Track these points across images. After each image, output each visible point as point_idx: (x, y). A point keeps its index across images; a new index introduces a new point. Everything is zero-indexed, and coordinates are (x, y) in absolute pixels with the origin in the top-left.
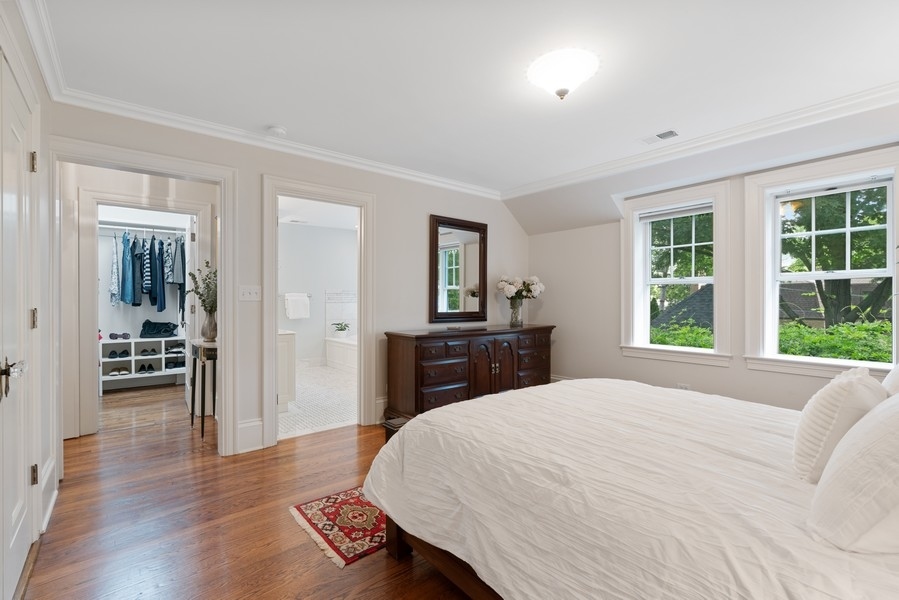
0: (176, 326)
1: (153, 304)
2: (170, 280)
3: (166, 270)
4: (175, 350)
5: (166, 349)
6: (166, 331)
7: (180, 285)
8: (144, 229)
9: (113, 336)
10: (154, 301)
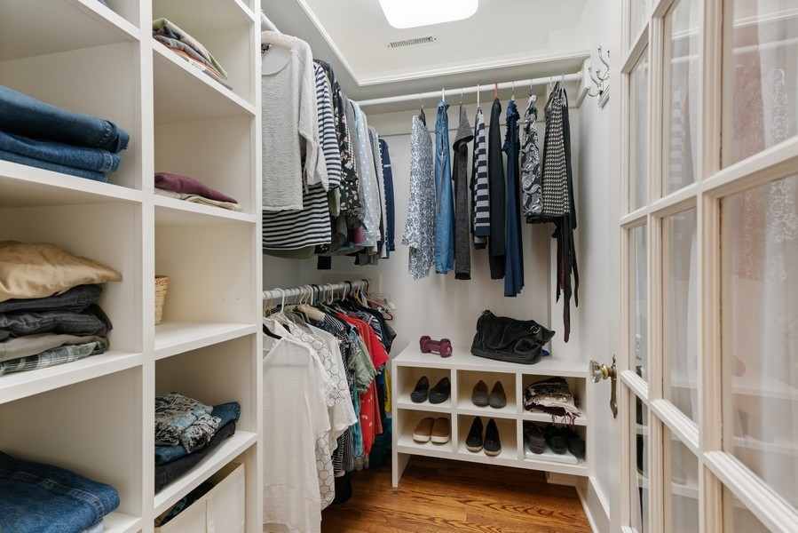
0: (548, 334)
1: (493, 277)
2: (536, 208)
3: (526, 182)
4: (547, 402)
5: (527, 394)
6: (526, 346)
7: (558, 221)
8: (478, 89)
9: (427, 345)
10: (498, 269)
